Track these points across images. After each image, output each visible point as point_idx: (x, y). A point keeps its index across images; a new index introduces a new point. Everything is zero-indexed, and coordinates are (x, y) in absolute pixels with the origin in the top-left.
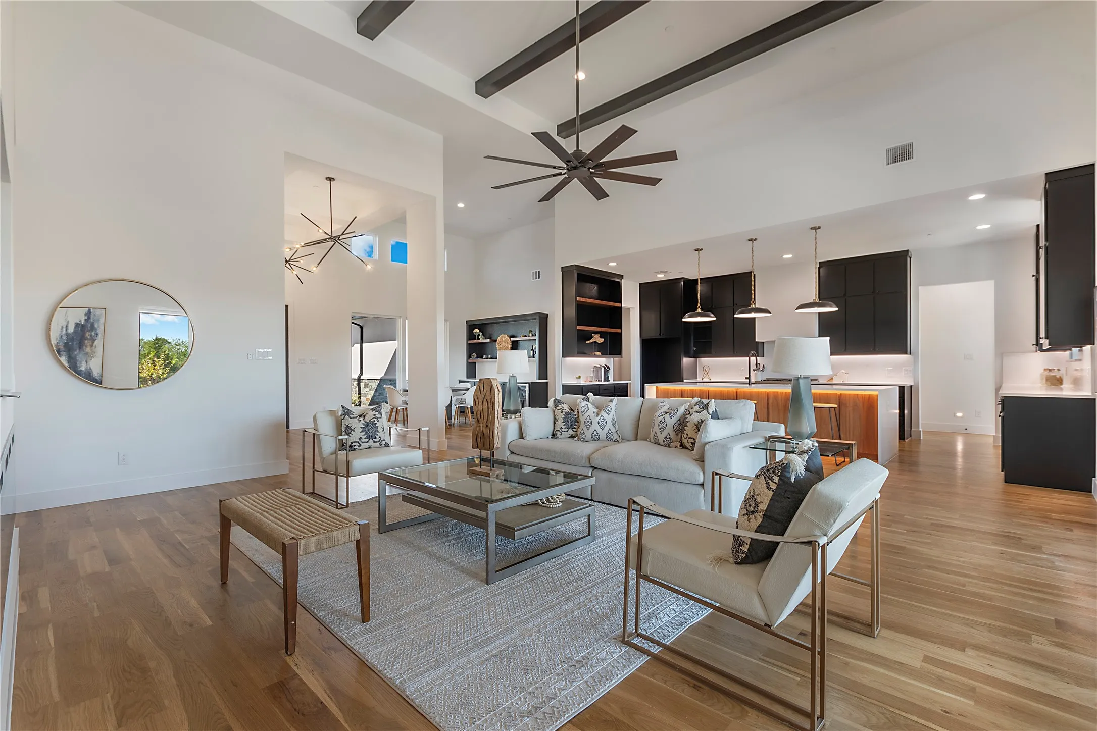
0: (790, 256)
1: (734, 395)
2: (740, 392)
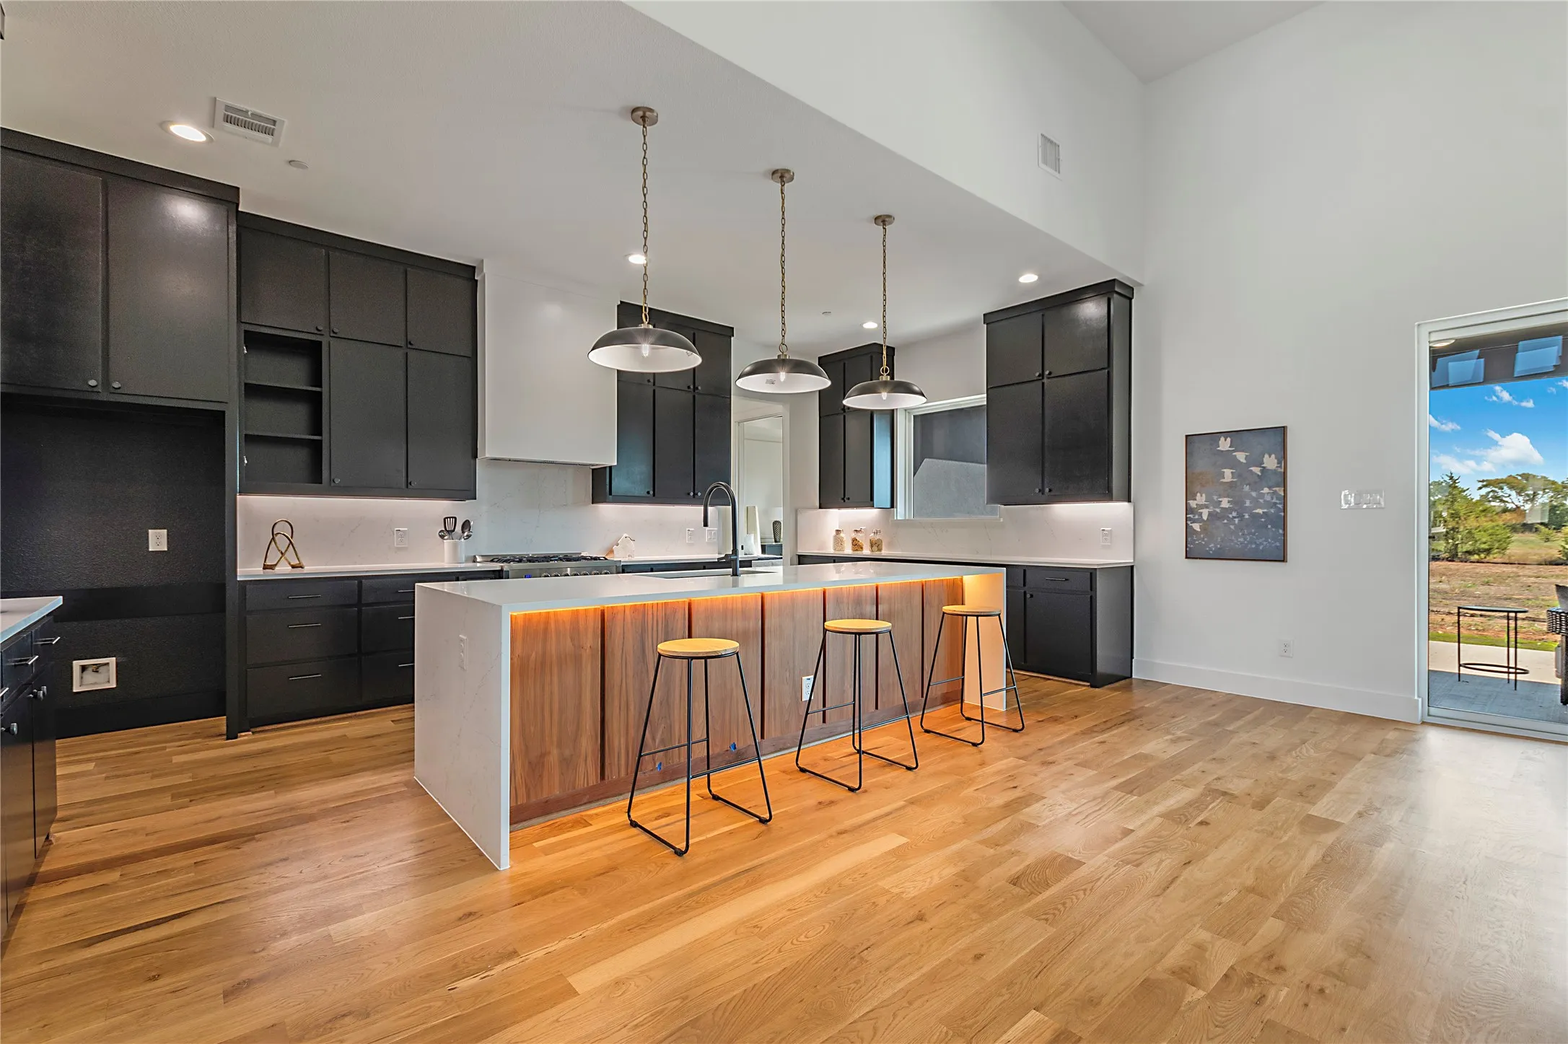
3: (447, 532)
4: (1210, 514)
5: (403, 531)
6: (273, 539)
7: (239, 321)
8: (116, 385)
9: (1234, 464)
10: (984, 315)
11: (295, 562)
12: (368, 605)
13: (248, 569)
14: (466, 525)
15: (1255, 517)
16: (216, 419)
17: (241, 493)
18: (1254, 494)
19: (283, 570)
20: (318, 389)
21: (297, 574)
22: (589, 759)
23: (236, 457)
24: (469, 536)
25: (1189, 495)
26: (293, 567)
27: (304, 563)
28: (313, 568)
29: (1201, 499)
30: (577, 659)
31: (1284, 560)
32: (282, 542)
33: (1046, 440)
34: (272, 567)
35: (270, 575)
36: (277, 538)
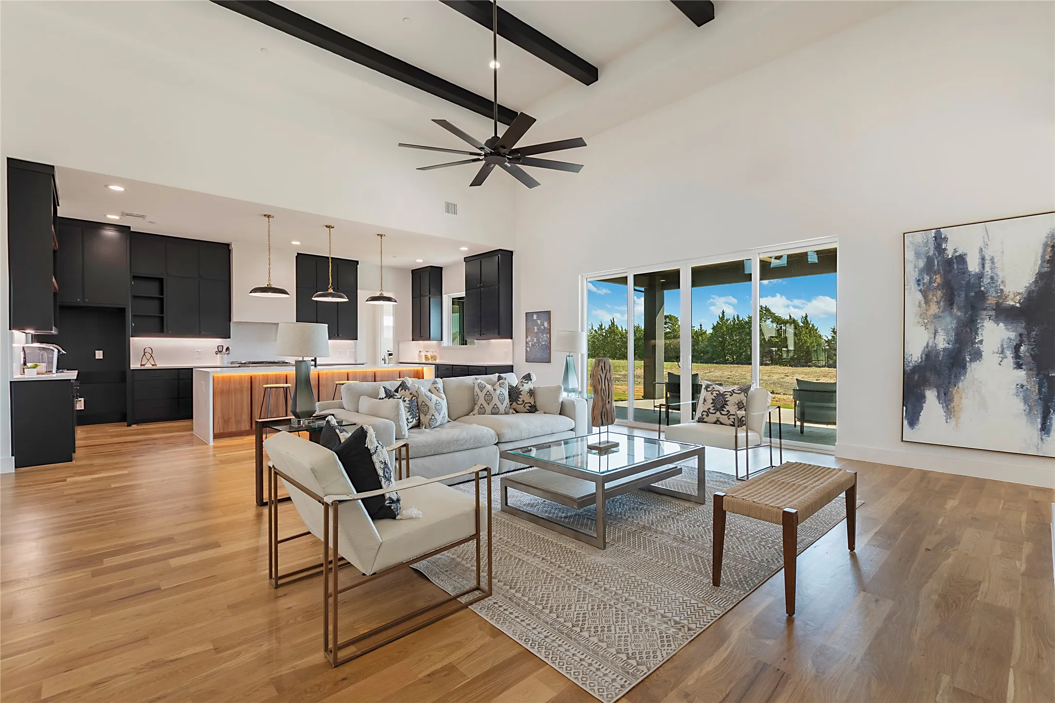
0: (298, 243)
1: (315, 378)
2: (323, 374)
3: (219, 352)
4: (532, 345)
5: (200, 351)
6: (144, 354)
7: (131, 272)
8: (87, 300)
9: (537, 325)
10: (464, 258)
11: (153, 363)
12: (182, 379)
13: (135, 365)
14: (228, 349)
15: (542, 345)
16: (122, 311)
17: (131, 337)
18: (542, 337)
19: (148, 366)
20: (162, 296)
21: (154, 367)
22: (246, 421)
23: (130, 324)
24: (228, 354)
25: (527, 337)
26: (153, 365)
27: (157, 364)
28: (160, 365)
29: (529, 338)
30: (241, 391)
31: (549, 362)
32: (148, 356)
33: (482, 314)
34: (144, 365)
35: (143, 368)
36: (146, 354)
